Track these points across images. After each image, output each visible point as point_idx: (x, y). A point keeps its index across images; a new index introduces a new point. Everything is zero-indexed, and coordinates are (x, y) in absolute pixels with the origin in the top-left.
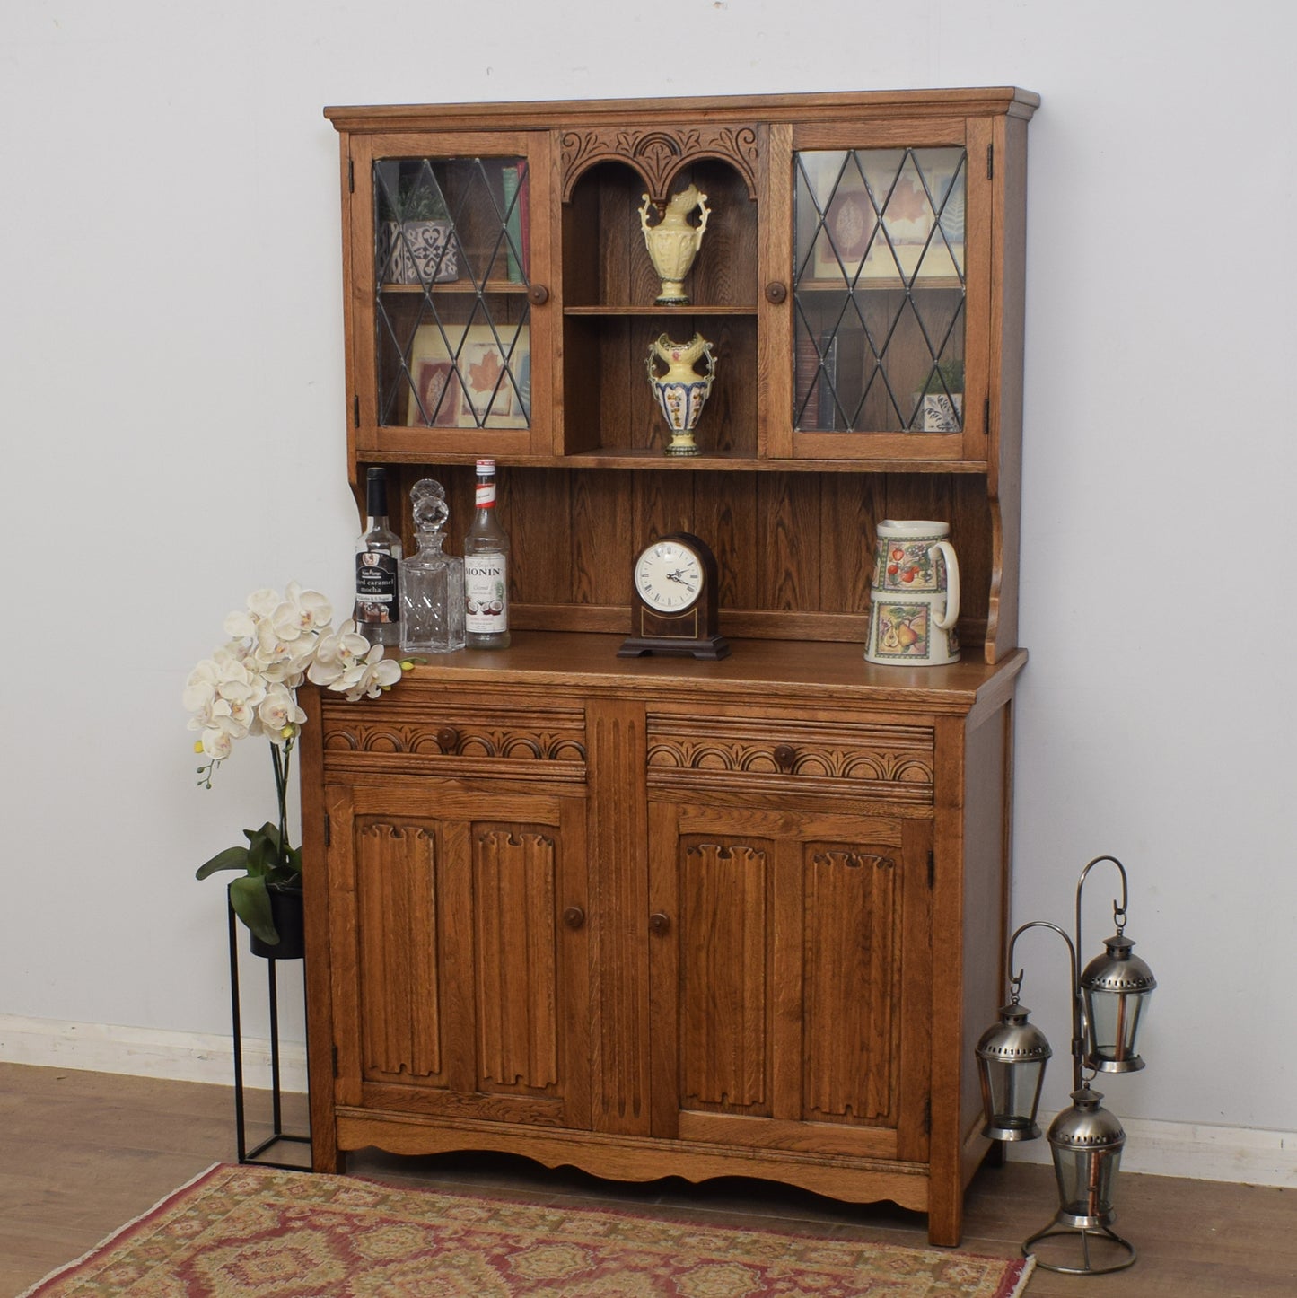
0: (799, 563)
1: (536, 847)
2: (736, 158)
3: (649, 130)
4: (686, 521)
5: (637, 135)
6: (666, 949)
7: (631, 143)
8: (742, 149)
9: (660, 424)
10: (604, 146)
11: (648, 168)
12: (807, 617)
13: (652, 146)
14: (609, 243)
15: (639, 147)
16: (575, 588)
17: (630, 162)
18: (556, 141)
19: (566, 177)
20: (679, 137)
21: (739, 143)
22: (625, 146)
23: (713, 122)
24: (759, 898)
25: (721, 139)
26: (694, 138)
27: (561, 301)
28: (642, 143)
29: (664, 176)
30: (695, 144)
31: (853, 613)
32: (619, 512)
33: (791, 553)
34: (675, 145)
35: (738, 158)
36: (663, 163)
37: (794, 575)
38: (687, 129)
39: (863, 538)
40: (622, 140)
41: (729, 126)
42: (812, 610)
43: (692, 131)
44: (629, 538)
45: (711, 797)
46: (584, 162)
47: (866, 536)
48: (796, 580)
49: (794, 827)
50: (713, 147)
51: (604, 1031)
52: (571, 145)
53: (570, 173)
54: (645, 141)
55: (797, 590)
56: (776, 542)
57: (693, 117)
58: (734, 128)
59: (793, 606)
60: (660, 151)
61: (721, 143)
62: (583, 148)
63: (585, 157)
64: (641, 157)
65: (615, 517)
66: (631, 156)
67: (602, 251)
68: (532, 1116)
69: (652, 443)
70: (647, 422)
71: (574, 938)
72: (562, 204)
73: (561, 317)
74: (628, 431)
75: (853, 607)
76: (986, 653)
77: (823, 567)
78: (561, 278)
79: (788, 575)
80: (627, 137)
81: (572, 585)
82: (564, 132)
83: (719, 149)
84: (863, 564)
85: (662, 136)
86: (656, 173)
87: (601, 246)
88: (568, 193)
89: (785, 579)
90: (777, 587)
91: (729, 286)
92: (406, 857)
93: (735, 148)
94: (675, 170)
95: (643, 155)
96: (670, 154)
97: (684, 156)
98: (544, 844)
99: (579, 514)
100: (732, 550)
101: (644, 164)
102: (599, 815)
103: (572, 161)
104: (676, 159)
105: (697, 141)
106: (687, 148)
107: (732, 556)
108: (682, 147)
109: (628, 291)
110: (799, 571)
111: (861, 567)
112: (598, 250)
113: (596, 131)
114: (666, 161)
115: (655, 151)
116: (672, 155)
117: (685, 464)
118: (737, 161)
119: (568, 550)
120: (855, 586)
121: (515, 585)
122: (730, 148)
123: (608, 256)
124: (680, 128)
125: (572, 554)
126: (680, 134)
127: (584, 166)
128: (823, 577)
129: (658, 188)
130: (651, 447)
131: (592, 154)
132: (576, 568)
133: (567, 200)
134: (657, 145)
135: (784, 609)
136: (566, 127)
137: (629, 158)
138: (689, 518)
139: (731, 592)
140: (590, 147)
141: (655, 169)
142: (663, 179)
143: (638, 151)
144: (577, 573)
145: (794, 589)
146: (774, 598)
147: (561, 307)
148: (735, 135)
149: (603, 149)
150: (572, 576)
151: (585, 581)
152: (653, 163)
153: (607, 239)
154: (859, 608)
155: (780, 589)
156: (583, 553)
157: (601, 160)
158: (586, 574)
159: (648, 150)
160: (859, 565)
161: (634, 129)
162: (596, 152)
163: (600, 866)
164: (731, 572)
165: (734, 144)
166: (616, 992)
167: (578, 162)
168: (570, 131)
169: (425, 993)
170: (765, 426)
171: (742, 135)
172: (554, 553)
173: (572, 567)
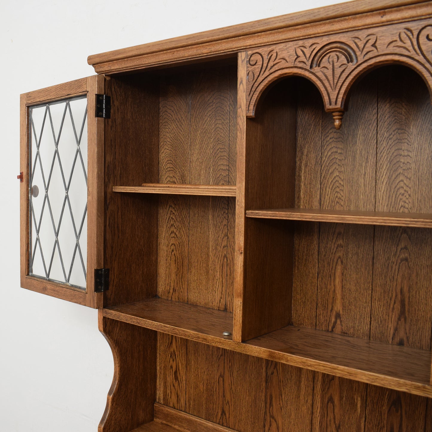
2: (417, 58)
3: (325, 40)
4: (359, 399)
5: (314, 47)
7: (308, 56)
8: (423, 48)
9: (341, 312)
10: (284, 61)
11: (323, 78)
13: (328, 55)
14: (304, 157)
15: (316, 59)
17: (307, 74)
18: (242, 61)
19: (250, 93)
20: (355, 43)
21: (421, 41)
22: (303, 58)
23: (391, 23)
25: (401, 40)
26: (371, 42)
27: (243, 205)
28: (319, 54)
29: (340, 84)
30: (373, 48)
32: (303, 379)
34: (351, 52)
35: (421, 58)
36: (338, 71)
38: (363, 34)
40: (300, 53)
41: (409, 25)
43: (368, 35)
44: (310, 401)
46: (266, 77)
50: (391, 49)
52: (255, 64)
53: (253, 89)
54: (322, 51)
57: (369, 20)
58: (415, 26)
60: (335, 60)
61: (400, 44)
62: (265, 65)
63: (267, 73)
64: (317, 68)
65: (300, 382)
66: (308, 68)
67: (298, 163)
69: (333, 327)
70: (330, 309)
72: (247, 117)
73: (243, 220)
74: (314, 314)
78: (244, 184)
80: (305, 50)
81: (264, 426)
82: (250, 52)
83: (398, 50)
85: (338, 45)
86: (332, 83)
87: (297, 159)
88: (252, 107)
91: (410, 195)
93: (416, 47)
94: (351, 77)
95: (319, 66)
96: (345, 62)
97: (360, 62)
99: (272, 373)
101: (320, 74)
103: (256, 78)
104: (351, 66)
105: (374, 45)
106: (364, 53)
108: (358, 53)
109: (318, 197)
112: (295, 162)
113: (277, 48)
114: (341, 70)
115: (331, 60)
116: (348, 63)
117: (350, 374)
118: (418, 61)
119: (263, 398)
121: (225, 414)
122: (411, 48)
123: (303, 168)
124: (356, 34)
125: (266, 403)
126: (357, 41)
127: (266, 82)
129: (333, 97)
130: (332, 331)
131: (272, 70)
132: (268, 414)
133: (252, 114)
134: (333, 54)
136: (251, 47)
137: (306, 70)
138: (362, 400)
140: (271, 64)
141: (330, 78)
142: (338, 87)
143: (315, 62)
144: (269, 418)
147: (243, 210)
148: (416, 33)
149: (283, 64)
150: (265, 420)
151: (274, 425)
152: (329, 73)
153: (302, 153)
156: (274, 404)
157: (281, 75)
158: (276, 421)
159: (324, 60)
161: (311, 41)
162: (276, 67)
165: (415, 43)
167: (261, 79)
168: (254, 51)
171: (425, 33)
172: (253, 398)
173: (265, 413)
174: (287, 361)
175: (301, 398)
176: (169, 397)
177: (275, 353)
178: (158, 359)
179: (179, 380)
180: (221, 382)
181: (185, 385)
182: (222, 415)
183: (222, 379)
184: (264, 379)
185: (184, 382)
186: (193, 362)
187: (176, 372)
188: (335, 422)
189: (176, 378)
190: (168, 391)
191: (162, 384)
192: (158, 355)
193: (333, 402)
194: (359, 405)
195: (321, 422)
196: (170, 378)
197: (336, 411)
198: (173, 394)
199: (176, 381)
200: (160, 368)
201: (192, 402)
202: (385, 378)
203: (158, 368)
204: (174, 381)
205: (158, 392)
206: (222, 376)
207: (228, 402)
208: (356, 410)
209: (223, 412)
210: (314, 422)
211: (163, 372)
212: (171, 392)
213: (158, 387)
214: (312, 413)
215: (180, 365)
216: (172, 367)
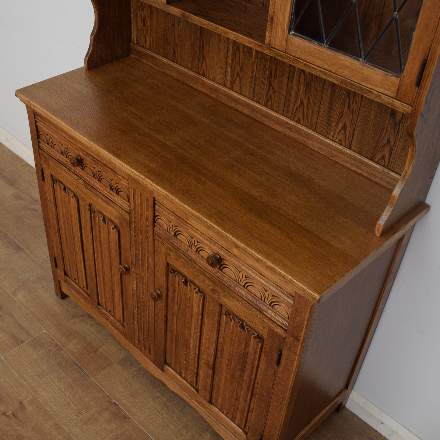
0: (309, 98)
1: (112, 230)
6: (161, 304)
12: (307, 132)
16: (200, 65)
24: (199, 312)
31: (332, 140)
33: (306, 90)
37: (305, 105)
39: (347, 100)
42: (311, 129)
44: (226, 48)
45: (180, 255)
47: (349, 98)
48: (305, 107)
49: (216, 294)
51: (139, 317)
55: (305, 114)
56: (299, 81)
59: (302, 121)
68: (115, 327)
71: (126, 277)
75: (333, 137)
76: (376, 229)
77: (322, 106)
79: (302, 103)
84: (344, 115)
89: (300, 105)
90: (295, 107)
92: (69, 203)
98: (115, 230)
100: (275, 76)
102: (135, 232)
107: (275, 80)
110: (308, 103)
111: (342, 116)
119: (198, 43)
120: (337, 125)
121: (175, 54)
125: (200, 48)
128: (320, 113)
132: (201, 55)
135: (296, 122)
139: (271, 100)
144: (201, 58)
145: (304, 113)
146: (292, 113)
150: (199, 60)
154: (336, 139)
155: (297, 110)
156: (205, 49)
158: (205, 61)
160: (341, 114)
163: (136, 253)
164: (273, 88)
166: (142, 307)
169: (79, 259)
170: (272, 24)
172: (192, 43)
173: (199, 54)
174: (192, 20)
175: (221, 45)
176: (140, 38)
177: (185, 13)
178: (132, 9)
179: (146, 26)
180: (173, 29)
181: (150, 30)
182: (173, 54)
183: (173, 27)
184: (199, 30)
185: (149, 28)
186: (155, 13)
187: (144, 20)
188: (239, 64)
189: (144, 25)
190: (139, 34)
191: (135, 28)
192: (132, 5)
193: (239, 50)
194: (254, 54)
195: (232, 64)
196: (140, 24)
197: (241, 56)
198: (142, 37)
199: (144, 27)
200: (133, 15)
201: (154, 43)
202: (243, 37)
203: (132, 16)
204: (143, 26)
205: (133, 34)
206: (173, 25)
207: (177, 45)
208: (252, 57)
209: (174, 52)
210: (227, 63)
211: (135, 19)
212: (141, 35)
213: (132, 30)
214: (227, 57)
215: (146, 14)
216: (141, 15)
